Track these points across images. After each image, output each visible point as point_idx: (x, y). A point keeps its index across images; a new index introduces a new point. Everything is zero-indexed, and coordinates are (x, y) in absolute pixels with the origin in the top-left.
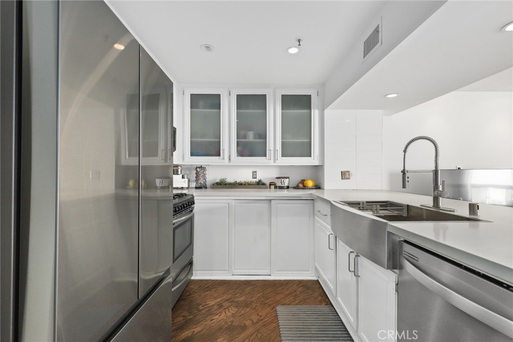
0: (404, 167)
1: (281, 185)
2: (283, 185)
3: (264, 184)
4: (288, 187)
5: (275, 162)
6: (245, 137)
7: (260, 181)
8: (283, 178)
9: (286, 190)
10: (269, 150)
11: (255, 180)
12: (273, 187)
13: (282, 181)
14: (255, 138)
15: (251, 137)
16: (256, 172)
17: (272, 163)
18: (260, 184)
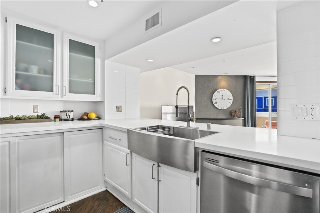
0: (177, 104)
1: (67, 118)
2: (68, 118)
3: (47, 118)
4: (73, 120)
5: (62, 97)
6: (27, 70)
7: (43, 115)
8: (69, 111)
9: (71, 122)
10: (56, 86)
11: (36, 114)
12: (58, 120)
13: (68, 114)
14: (39, 73)
15: (34, 71)
16: (37, 106)
17: (59, 98)
18: (43, 118)
